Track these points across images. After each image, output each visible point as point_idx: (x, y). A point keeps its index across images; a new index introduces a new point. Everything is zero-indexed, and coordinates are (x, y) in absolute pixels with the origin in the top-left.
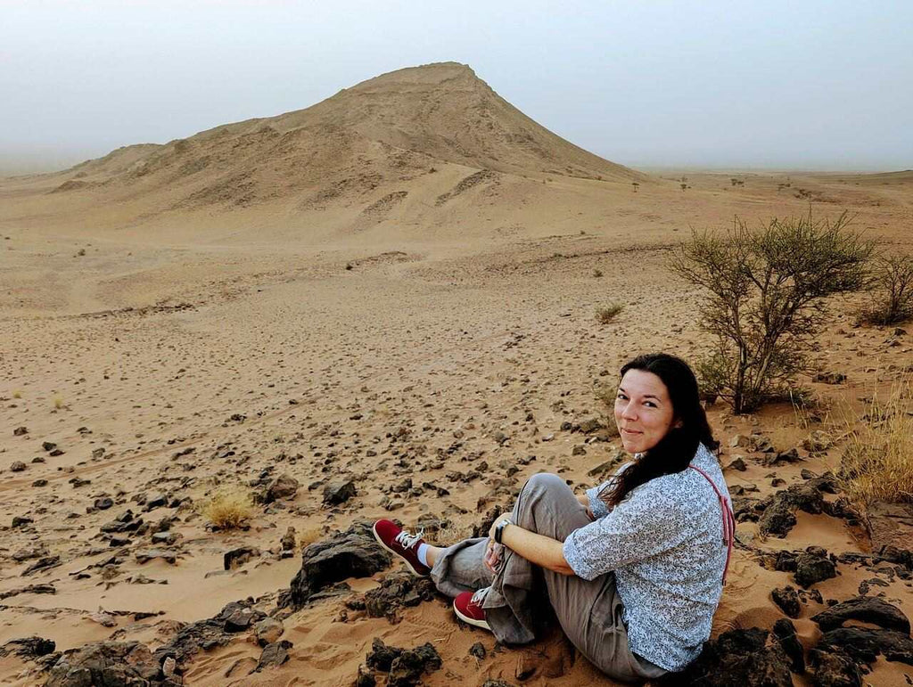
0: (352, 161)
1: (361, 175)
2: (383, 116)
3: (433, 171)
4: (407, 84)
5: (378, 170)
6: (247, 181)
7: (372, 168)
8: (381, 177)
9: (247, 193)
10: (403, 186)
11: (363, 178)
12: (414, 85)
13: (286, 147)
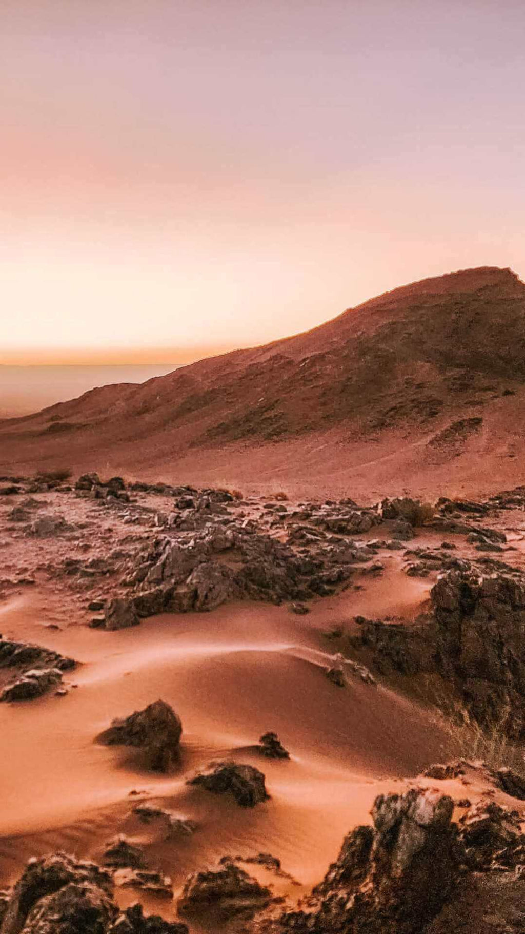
0: (398, 385)
1: (413, 401)
2: (410, 334)
3: (507, 393)
4: (433, 296)
5: (435, 394)
6: (272, 413)
7: (427, 392)
8: (440, 403)
9: (275, 426)
10: (470, 413)
11: (417, 403)
12: (441, 296)
13: (311, 374)
